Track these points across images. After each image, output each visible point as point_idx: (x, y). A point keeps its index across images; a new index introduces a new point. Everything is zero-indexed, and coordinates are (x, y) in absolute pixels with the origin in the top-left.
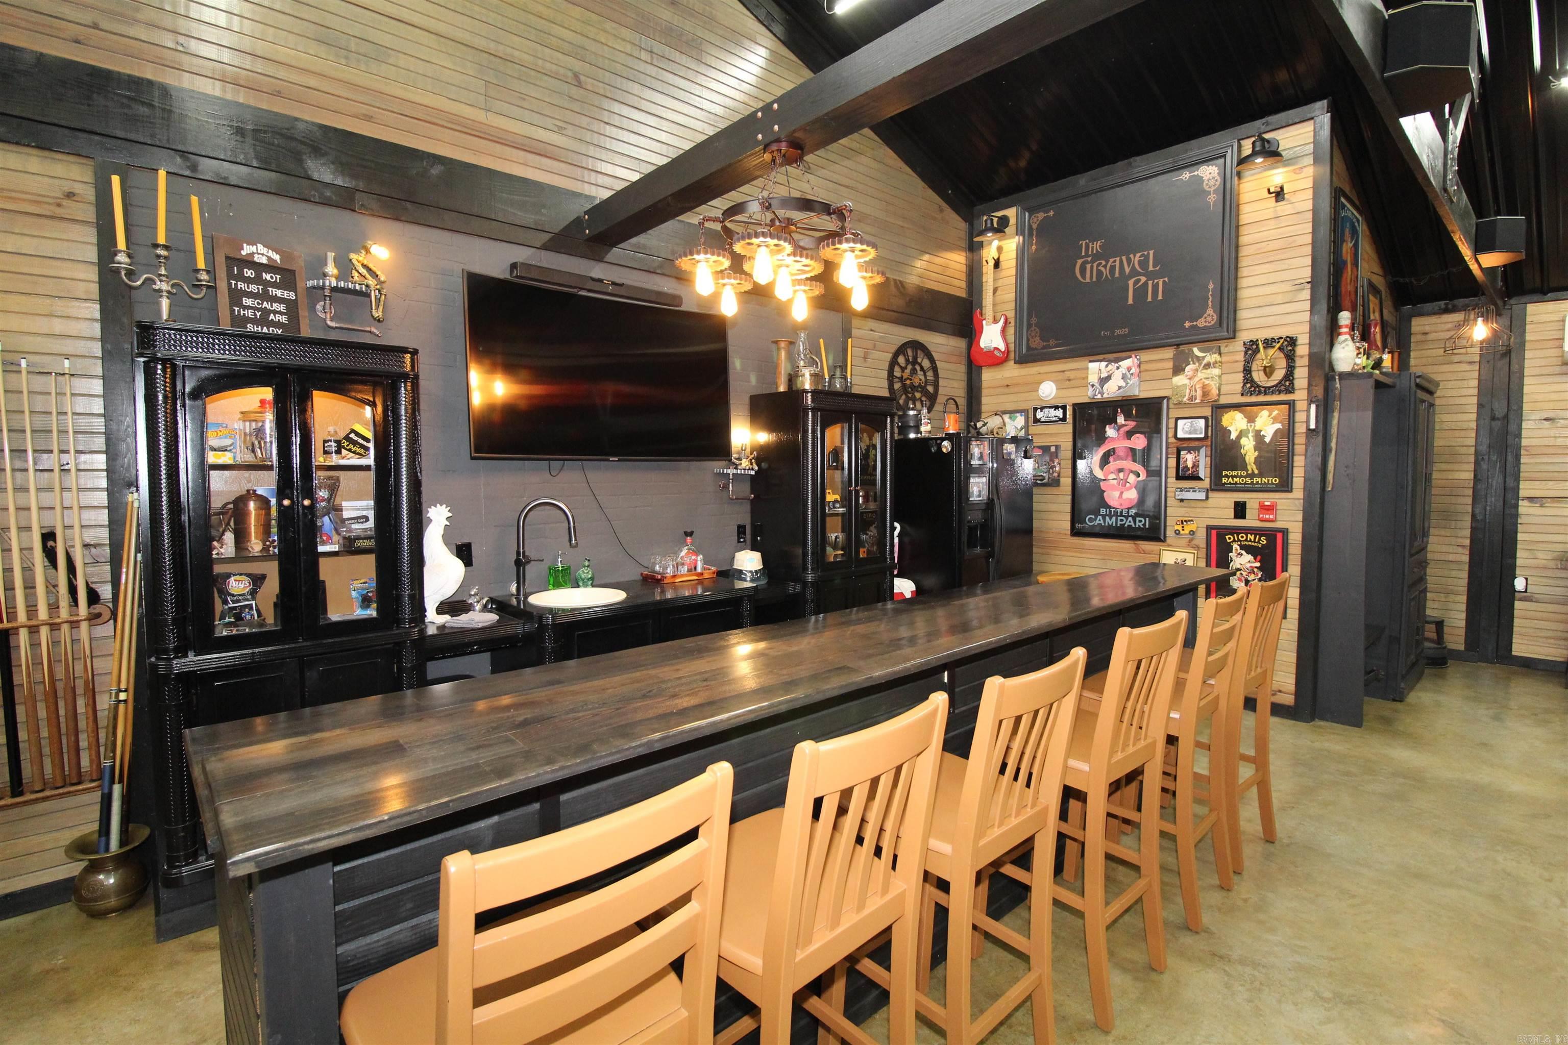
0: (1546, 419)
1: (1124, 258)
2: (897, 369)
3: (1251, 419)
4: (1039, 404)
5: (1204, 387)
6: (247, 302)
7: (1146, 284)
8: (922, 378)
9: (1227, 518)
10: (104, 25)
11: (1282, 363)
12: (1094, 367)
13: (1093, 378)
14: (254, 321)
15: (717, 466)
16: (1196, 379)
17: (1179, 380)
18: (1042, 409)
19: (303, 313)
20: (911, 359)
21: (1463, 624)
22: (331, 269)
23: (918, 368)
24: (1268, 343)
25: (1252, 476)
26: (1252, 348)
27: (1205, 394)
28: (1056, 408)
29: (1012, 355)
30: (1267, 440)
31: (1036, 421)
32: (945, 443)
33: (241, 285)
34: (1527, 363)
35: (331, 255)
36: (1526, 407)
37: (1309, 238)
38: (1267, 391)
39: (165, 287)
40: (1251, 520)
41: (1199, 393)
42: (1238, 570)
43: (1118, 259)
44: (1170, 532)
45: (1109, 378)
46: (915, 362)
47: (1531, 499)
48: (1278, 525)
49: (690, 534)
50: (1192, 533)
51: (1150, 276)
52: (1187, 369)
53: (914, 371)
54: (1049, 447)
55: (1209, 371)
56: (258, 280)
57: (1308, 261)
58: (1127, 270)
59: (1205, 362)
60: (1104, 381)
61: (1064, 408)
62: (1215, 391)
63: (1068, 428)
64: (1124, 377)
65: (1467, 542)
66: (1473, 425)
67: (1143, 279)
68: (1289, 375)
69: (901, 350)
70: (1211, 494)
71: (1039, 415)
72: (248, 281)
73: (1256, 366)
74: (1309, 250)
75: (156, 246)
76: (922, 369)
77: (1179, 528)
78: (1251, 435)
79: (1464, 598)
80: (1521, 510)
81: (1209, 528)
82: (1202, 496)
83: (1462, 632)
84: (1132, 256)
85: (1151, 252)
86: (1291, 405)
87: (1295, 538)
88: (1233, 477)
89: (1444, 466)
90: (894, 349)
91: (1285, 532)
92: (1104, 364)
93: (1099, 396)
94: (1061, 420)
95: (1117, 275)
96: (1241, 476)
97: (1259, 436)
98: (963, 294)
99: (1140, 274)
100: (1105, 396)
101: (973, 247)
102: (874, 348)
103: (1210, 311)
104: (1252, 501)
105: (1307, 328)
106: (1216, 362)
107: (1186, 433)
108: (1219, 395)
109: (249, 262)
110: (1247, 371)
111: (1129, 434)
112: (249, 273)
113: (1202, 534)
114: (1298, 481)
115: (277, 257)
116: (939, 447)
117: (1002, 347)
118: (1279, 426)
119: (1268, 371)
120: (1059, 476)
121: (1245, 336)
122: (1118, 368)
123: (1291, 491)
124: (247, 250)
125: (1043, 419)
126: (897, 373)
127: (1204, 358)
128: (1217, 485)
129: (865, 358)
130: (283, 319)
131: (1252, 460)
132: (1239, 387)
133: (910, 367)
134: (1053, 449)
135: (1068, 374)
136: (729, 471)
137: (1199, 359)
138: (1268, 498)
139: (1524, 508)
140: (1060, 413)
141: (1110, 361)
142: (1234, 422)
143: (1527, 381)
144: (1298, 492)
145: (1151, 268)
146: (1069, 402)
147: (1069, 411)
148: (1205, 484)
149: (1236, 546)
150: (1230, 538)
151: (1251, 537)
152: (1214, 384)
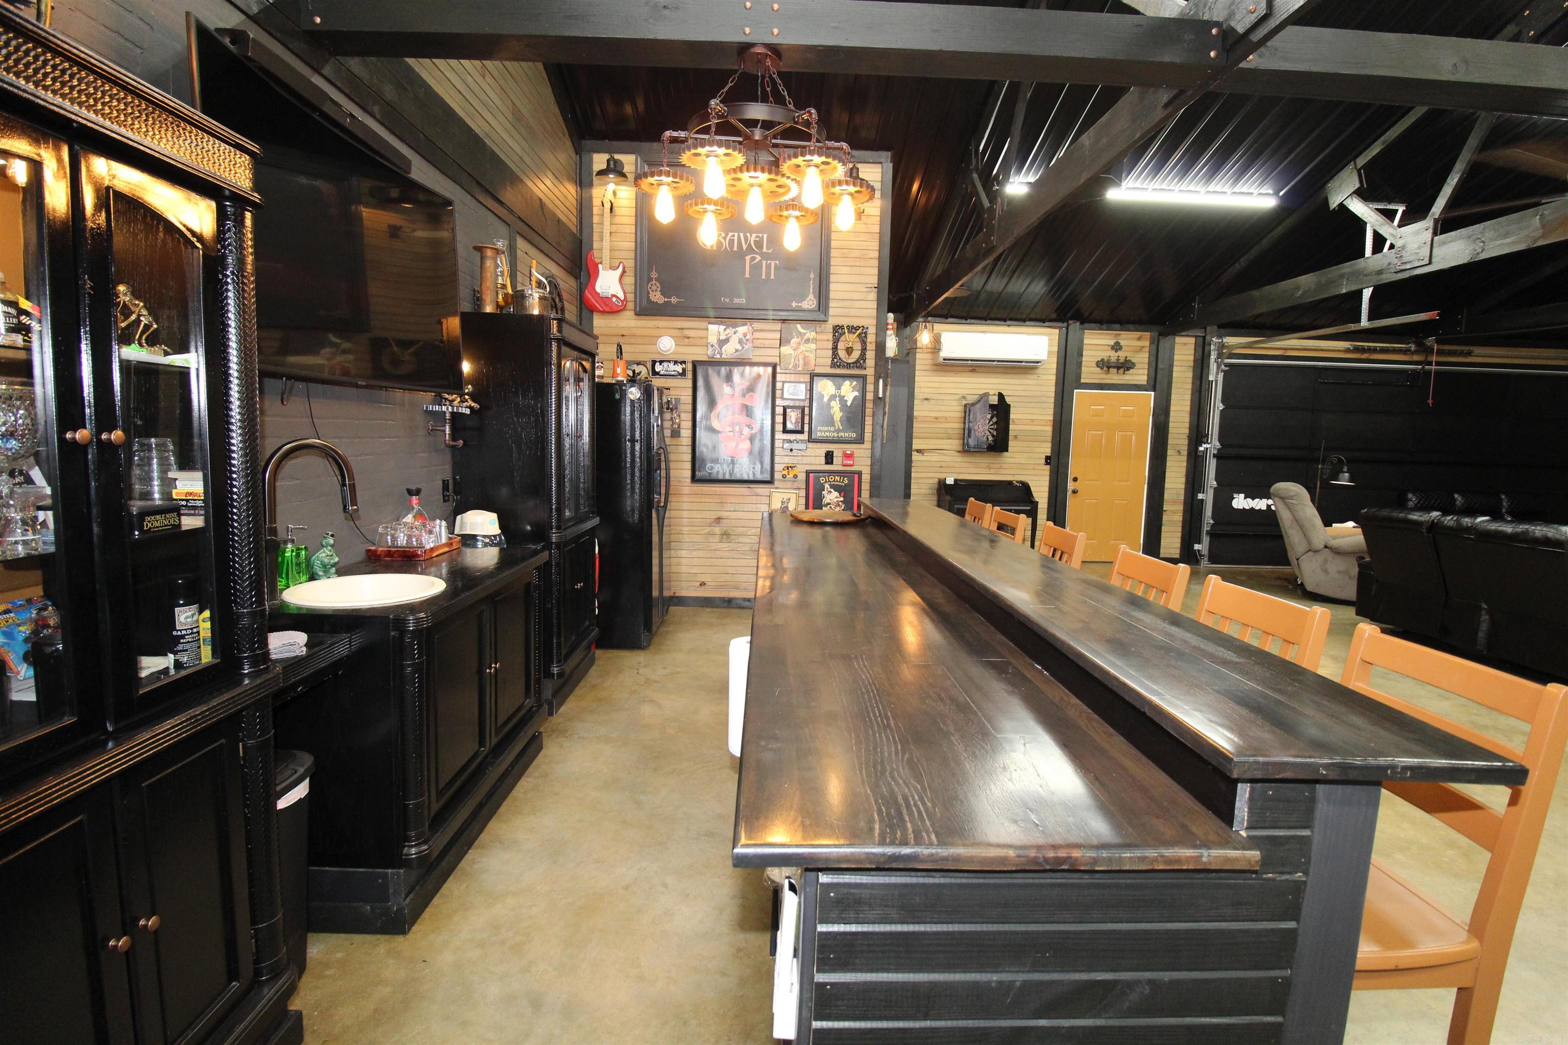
0: (926, 399)
1: (741, 235)
3: (839, 387)
4: (658, 358)
5: (805, 358)
7: (760, 262)
9: (819, 463)
11: (858, 346)
12: (713, 328)
13: (713, 339)
16: (799, 351)
17: (786, 350)
18: (661, 362)
24: (852, 329)
25: (838, 431)
26: (838, 331)
27: (806, 363)
28: (676, 362)
29: (631, 305)
30: (849, 404)
31: (655, 373)
32: (633, 389)
34: (918, 362)
37: (876, 254)
38: (848, 366)
40: (837, 465)
41: (801, 362)
42: (829, 504)
43: (736, 234)
44: (777, 476)
45: (727, 341)
47: (918, 451)
48: (855, 468)
49: (418, 492)
50: (795, 477)
51: (765, 257)
52: (793, 341)
55: (808, 345)
57: (876, 271)
58: (745, 247)
59: (806, 337)
60: (723, 343)
62: (812, 362)
63: (686, 382)
64: (740, 342)
67: (758, 258)
68: (863, 357)
70: (809, 445)
71: (658, 368)
73: (841, 345)
74: (876, 263)
77: (785, 472)
78: (837, 399)
81: (808, 473)
82: (804, 446)
84: (748, 235)
85: (765, 236)
86: (864, 378)
87: (866, 478)
88: (825, 432)
91: (860, 474)
92: (722, 327)
93: (718, 356)
94: (680, 374)
95: (735, 249)
96: (830, 431)
97: (842, 400)
98: (574, 225)
99: (757, 253)
100: (724, 356)
101: (582, 186)
103: (811, 296)
104: (838, 450)
105: (874, 322)
106: (813, 339)
107: (791, 394)
108: (815, 365)
110: (835, 349)
111: (744, 392)
113: (802, 477)
114: (868, 436)
116: (624, 393)
117: (621, 295)
118: (856, 393)
119: (849, 351)
120: (679, 427)
121: (833, 321)
122: (735, 333)
123: (863, 443)
125: (662, 373)
127: (805, 334)
128: (812, 439)
131: (839, 419)
132: (829, 361)
134: (672, 402)
135: (687, 332)
136: (444, 408)
137: (801, 335)
138: (849, 448)
140: (679, 368)
141: (728, 326)
143: (917, 373)
144: (868, 445)
145: (765, 250)
146: (689, 358)
147: (689, 367)
148: (805, 436)
149: (827, 486)
150: (822, 480)
151: (837, 478)
152: (812, 356)
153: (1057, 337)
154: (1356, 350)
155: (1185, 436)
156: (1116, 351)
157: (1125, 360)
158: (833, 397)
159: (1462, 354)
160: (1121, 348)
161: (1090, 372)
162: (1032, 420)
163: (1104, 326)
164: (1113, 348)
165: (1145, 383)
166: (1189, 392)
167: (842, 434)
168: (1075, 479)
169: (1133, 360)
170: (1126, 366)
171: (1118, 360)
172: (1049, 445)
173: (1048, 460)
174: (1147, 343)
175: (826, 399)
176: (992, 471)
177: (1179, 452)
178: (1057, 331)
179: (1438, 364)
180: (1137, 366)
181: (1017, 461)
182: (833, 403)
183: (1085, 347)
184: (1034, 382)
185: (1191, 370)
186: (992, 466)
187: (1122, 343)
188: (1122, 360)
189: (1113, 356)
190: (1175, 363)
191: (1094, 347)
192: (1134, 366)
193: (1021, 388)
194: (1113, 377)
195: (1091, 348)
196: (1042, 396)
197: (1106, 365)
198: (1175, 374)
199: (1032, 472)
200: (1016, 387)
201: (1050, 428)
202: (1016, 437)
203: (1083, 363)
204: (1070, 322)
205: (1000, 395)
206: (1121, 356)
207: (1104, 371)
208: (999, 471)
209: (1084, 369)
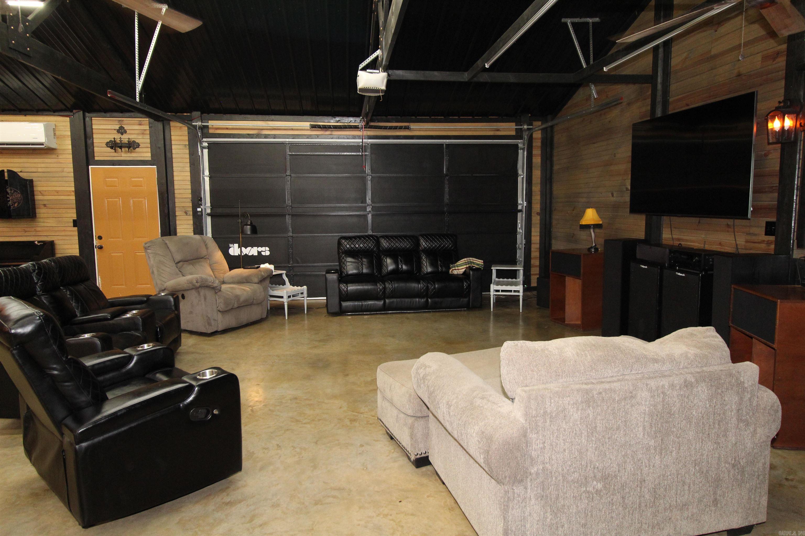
153: (68, 124)
154: (313, 127)
155: (189, 200)
156: (122, 134)
157: (129, 141)
159: (401, 128)
160: (125, 132)
161: (101, 151)
162: (57, 192)
163: (108, 114)
164: (118, 131)
165: (150, 159)
166: (188, 165)
168: (100, 238)
169: (137, 141)
170: (131, 145)
171: (121, 141)
172: (75, 211)
173: (75, 223)
174: (147, 127)
176: (26, 234)
177: (186, 213)
178: (68, 119)
179: (369, 137)
180: (141, 145)
181: (49, 225)
183: (93, 131)
184: (55, 160)
185: (188, 147)
186: (26, 229)
187: (126, 127)
188: (126, 141)
189: (118, 138)
190: (173, 142)
191: (104, 131)
192: (138, 146)
193: (43, 165)
194: (123, 154)
195: (100, 131)
196: (63, 172)
197: (113, 145)
198: (174, 151)
199: (63, 233)
200: (39, 165)
201: (73, 198)
202: (45, 205)
203: (95, 145)
204: (74, 111)
205: (9, 171)
206: (125, 138)
207: (113, 151)
208: (33, 233)
209: (96, 149)
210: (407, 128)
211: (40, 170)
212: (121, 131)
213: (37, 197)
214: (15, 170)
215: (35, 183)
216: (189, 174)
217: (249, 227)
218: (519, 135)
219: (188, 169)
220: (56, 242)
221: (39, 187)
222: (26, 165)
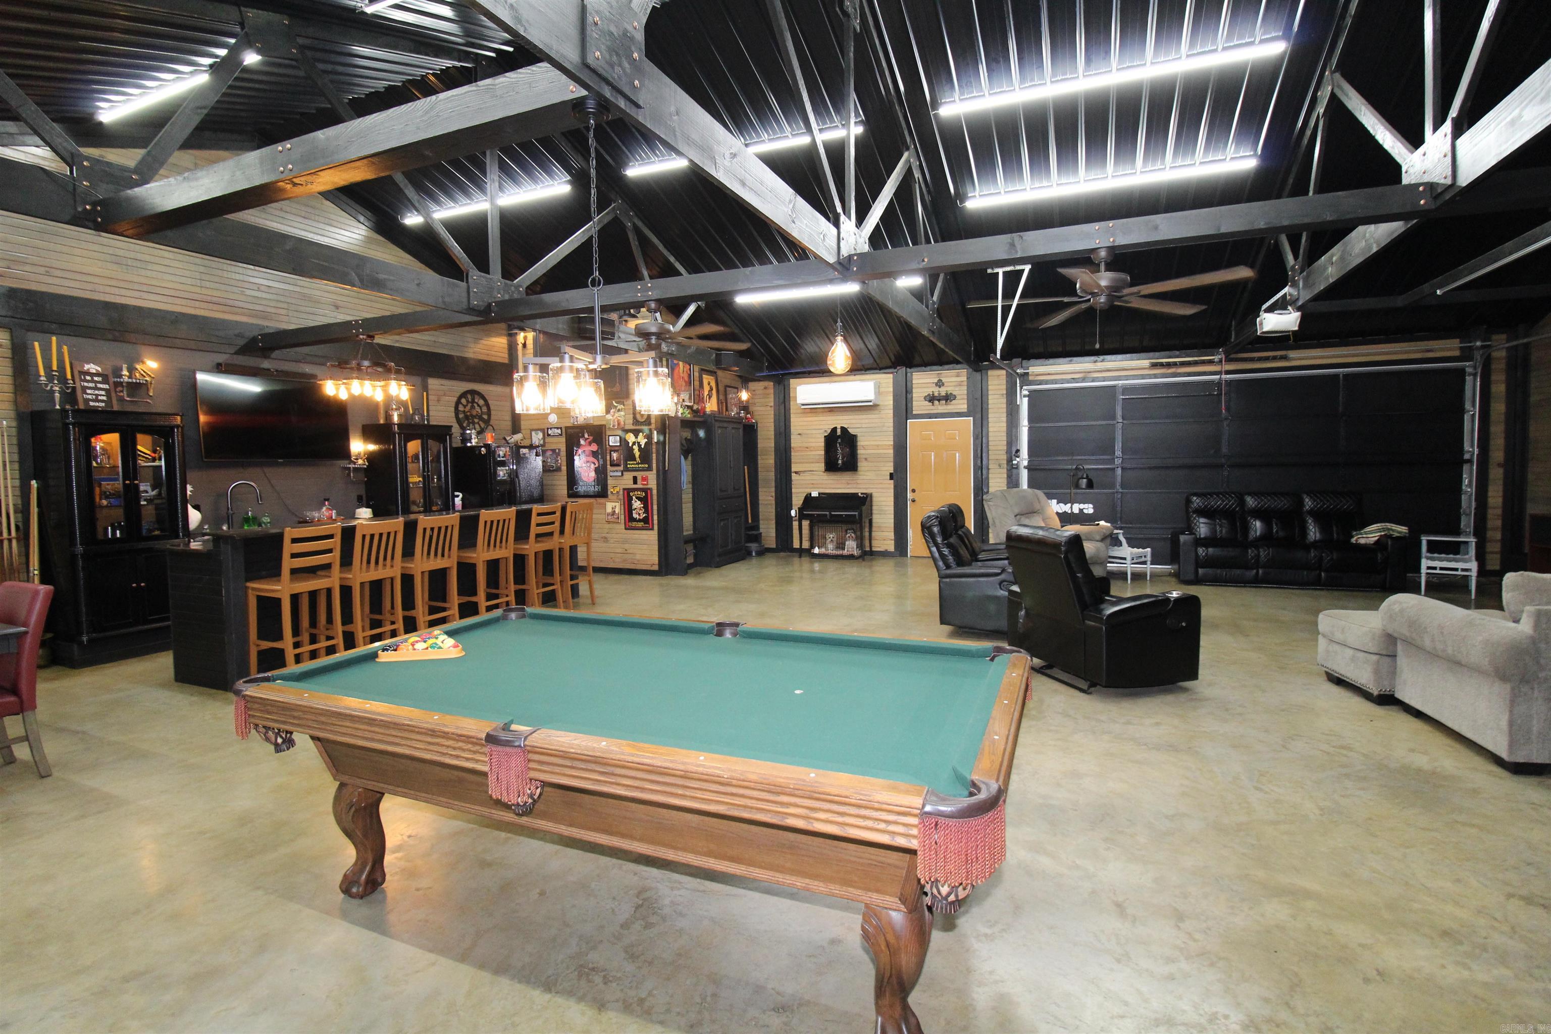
0: (799, 434)
2: (460, 406)
3: (636, 437)
4: (548, 426)
5: (618, 421)
6: (89, 391)
8: (479, 411)
9: (630, 484)
10: (12, 267)
14: (93, 400)
15: (343, 463)
16: (615, 417)
17: (608, 416)
18: (551, 428)
19: (113, 394)
20: (470, 400)
21: (774, 535)
22: (125, 372)
23: (475, 405)
25: (638, 464)
27: (619, 424)
28: (558, 428)
30: (643, 447)
31: (549, 435)
32: (483, 449)
33: (86, 384)
35: (125, 366)
36: (792, 428)
38: (641, 423)
39: (57, 389)
40: (639, 486)
41: (616, 423)
42: (636, 509)
44: (609, 493)
46: (473, 402)
47: (796, 473)
48: (649, 486)
49: (328, 500)
50: (618, 492)
52: (611, 411)
53: (473, 407)
54: (555, 450)
55: (619, 413)
56: (92, 381)
59: (618, 408)
60: (577, 415)
61: (561, 428)
62: (622, 423)
63: (563, 439)
65: (774, 494)
66: (773, 437)
68: (648, 417)
69: (464, 395)
70: (624, 473)
71: (549, 432)
72: (88, 381)
75: (53, 371)
76: (478, 405)
77: (612, 490)
78: (636, 444)
79: (774, 522)
80: (793, 478)
82: (620, 474)
83: (774, 539)
86: (650, 430)
87: (655, 492)
88: (631, 464)
89: (764, 457)
90: (458, 395)
91: (651, 489)
93: (575, 423)
94: (559, 435)
96: (634, 464)
97: (639, 444)
98: (506, 361)
100: (578, 423)
101: (511, 336)
102: (445, 395)
104: (639, 475)
106: (622, 409)
107: (613, 443)
108: (625, 424)
109: (88, 373)
110: (634, 414)
111: (590, 444)
112: (88, 378)
113: (621, 493)
114: (654, 466)
115: (99, 369)
116: (480, 451)
118: (646, 440)
120: (561, 465)
123: (652, 471)
124: (87, 367)
125: (551, 434)
126: (461, 408)
128: (627, 469)
129: (438, 401)
130: (104, 398)
131: (638, 456)
132: (631, 421)
133: (470, 405)
134: (557, 451)
135: (561, 410)
136: (350, 466)
137: (616, 407)
138: (644, 474)
139: (794, 476)
140: (559, 431)
142: (631, 438)
144: (655, 471)
146: (563, 426)
147: (564, 430)
148: (621, 468)
149: (634, 498)
150: (631, 494)
151: (639, 493)
152: (622, 420)
153: (891, 381)
154: (1154, 366)
155: (1004, 452)
156: (940, 387)
157: (946, 394)
158: (634, 443)
159: (1274, 358)
160: (943, 385)
161: (919, 405)
162: (878, 446)
163: (929, 368)
164: (936, 384)
165: (966, 411)
166: (1005, 415)
167: (640, 466)
168: (913, 491)
169: (954, 393)
170: (948, 398)
171: (939, 394)
172: (892, 464)
173: (892, 476)
174: (965, 379)
175: (630, 445)
177: (1000, 466)
178: (891, 376)
179: (1228, 372)
180: (958, 397)
181: (868, 478)
182: (634, 447)
183: (914, 386)
184: (877, 416)
185: (1005, 396)
186: (850, 482)
187: (944, 380)
188: (943, 394)
189: (936, 391)
190: (990, 392)
191: (923, 385)
192: (955, 397)
193: (867, 421)
194: (940, 407)
195: (920, 386)
196: (884, 426)
197: (932, 399)
198: (990, 402)
199: (881, 486)
200: (863, 421)
201: (891, 451)
202: (866, 459)
203: (914, 399)
204: (898, 368)
205: (842, 428)
206: (943, 391)
207: (931, 404)
208: (855, 486)
209: (914, 403)
210: (1284, 358)
211: (864, 426)
212: (940, 384)
213: (859, 452)
214: (846, 426)
215: (859, 439)
216: (1005, 425)
217: (1085, 480)
218: (1466, 355)
219: (1004, 419)
220: (874, 495)
221: (861, 442)
222: (854, 421)
